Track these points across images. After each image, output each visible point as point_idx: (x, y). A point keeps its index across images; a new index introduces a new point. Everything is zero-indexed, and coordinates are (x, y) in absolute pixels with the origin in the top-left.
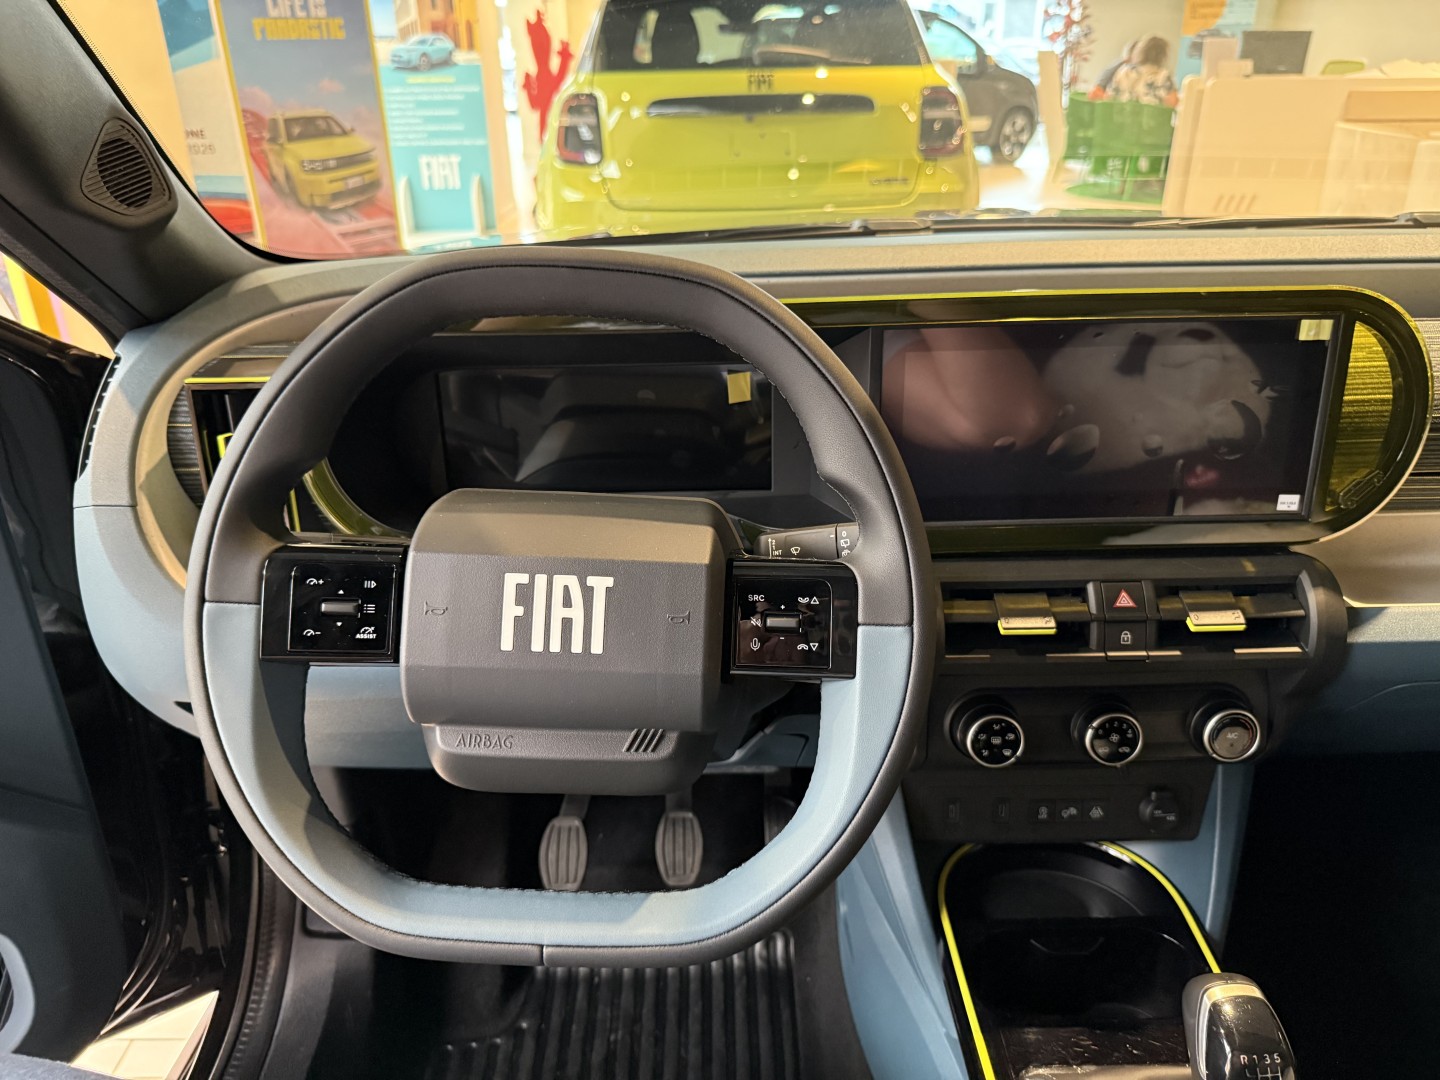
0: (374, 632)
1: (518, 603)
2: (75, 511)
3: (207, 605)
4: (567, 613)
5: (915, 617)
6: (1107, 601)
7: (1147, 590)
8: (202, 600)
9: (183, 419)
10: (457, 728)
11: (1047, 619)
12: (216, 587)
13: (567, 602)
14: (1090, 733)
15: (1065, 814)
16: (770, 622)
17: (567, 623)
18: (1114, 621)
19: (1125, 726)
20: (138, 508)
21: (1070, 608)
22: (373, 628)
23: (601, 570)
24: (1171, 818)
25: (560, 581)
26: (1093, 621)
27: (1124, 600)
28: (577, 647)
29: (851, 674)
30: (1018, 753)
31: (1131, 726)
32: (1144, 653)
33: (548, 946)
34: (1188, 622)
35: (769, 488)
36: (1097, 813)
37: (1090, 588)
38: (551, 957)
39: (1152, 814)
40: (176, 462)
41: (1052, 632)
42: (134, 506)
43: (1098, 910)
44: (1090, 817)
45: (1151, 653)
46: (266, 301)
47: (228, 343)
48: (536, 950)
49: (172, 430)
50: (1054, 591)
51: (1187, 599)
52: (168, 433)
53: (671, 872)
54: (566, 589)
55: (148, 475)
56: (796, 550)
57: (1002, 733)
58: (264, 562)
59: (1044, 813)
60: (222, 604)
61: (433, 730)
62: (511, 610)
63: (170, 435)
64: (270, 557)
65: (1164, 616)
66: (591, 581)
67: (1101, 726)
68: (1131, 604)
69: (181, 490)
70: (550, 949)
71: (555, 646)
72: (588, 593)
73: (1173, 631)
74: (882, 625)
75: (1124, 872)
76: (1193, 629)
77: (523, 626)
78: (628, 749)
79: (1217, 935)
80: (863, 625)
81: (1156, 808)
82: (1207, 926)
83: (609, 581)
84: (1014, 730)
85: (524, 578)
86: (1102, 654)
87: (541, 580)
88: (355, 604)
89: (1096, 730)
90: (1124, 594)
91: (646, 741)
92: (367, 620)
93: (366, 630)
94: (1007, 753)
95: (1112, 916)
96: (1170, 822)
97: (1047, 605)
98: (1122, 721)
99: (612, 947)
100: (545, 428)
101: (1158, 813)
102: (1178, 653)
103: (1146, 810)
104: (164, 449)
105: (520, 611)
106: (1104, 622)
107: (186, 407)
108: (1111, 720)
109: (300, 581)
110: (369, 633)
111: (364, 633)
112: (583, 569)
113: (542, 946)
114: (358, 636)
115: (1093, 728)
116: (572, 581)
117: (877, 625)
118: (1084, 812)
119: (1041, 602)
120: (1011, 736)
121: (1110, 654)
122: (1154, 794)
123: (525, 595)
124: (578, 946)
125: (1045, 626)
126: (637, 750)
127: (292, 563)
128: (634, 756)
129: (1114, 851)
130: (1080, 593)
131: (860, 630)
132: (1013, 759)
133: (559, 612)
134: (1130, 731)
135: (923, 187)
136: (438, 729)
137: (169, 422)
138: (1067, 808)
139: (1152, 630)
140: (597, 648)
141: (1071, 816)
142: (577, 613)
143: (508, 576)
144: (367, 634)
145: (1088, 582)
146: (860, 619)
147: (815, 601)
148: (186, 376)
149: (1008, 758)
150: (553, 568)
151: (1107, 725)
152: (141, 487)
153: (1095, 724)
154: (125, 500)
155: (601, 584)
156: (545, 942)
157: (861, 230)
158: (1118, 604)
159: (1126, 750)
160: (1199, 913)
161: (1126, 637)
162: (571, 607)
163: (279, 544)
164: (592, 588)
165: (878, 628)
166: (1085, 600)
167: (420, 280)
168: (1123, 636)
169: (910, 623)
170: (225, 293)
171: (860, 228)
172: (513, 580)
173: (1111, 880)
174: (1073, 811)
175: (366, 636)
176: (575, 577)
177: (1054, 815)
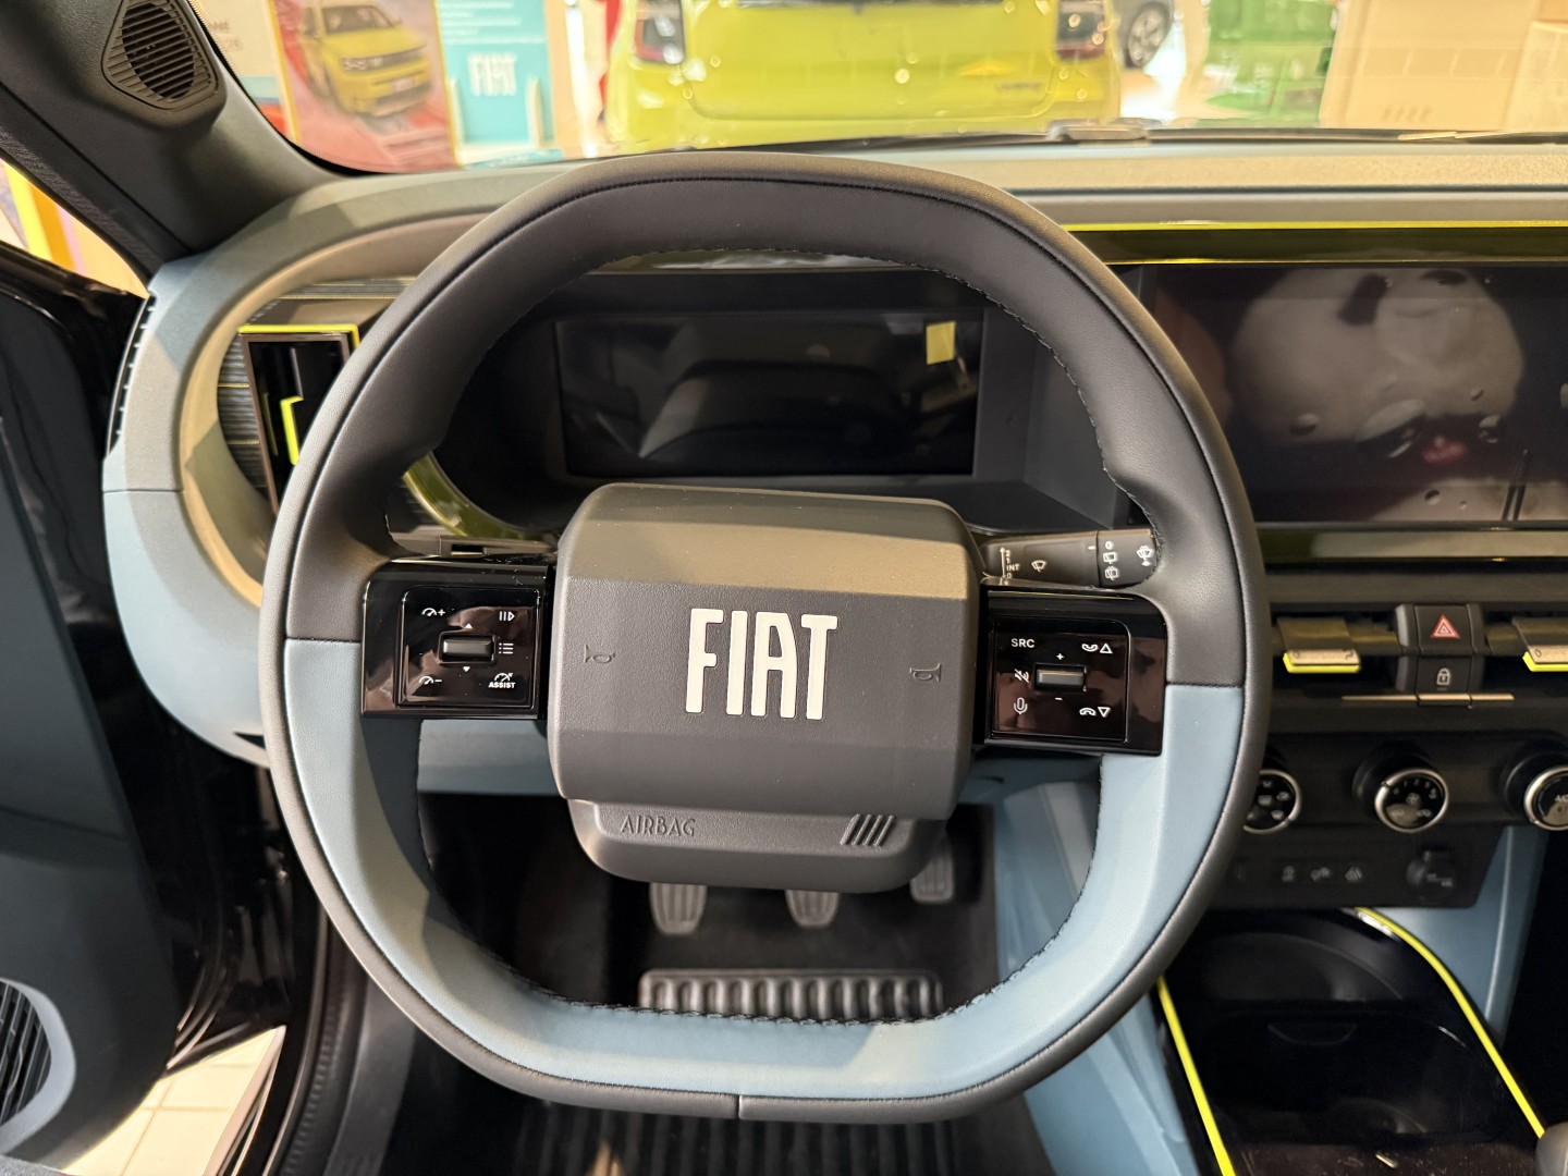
0: (512, 680)
1: (708, 650)
2: (106, 497)
3: (289, 643)
4: (775, 663)
5: (1249, 674)
6: (1423, 630)
7: (1473, 615)
8: (282, 637)
9: (237, 378)
10: (622, 808)
11: (1348, 653)
12: (299, 621)
13: (775, 650)
14: (1382, 793)
15: (1316, 876)
16: (1044, 676)
17: (775, 678)
18: (1429, 656)
19: (1428, 784)
20: (184, 492)
21: (1373, 637)
22: (511, 675)
23: (820, 602)
24: (1447, 883)
25: (765, 620)
26: (1403, 655)
27: (1445, 629)
28: (788, 710)
29: (1154, 749)
30: (1292, 815)
31: (1435, 784)
32: (1466, 697)
33: (745, 1096)
34: (1527, 658)
35: (968, 471)
36: (1354, 875)
37: (1401, 613)
38: (748, 1110)
39: (1424, 879)
40: (229, 433)
41: (1354, 669)
42: (178, 490)
43: (1343, 991)
44: (1345, 879)
45: (1475, 697)
46: (336, 227)
47: (290, 280)
48: (730, 1102)
49: (222, 392)
50: (1353, 615)
51: (1523, 628)
52: (219, 395)
53: (803, 910)
54: (774, 631)
55: (196, 450)
56: (1040, 565)
57: (1273, 792)
58: (364, 585)
59: (1289, 874)
60: (309, 642)
61: (591, 809)
62: (700, 660)
63: (221, 399)
64: (374, 578)
65: (1494, 650)
66: (807, 621)
67: (1398, 785)
68: (1453, 634)
69: (235, 468)
70: (748, 1101)
71: (758, 709)
72: (803, 637)
73: (1505, 670)
74: (1200, 685)
75: (1384, 948)
76: (1532, 667)
77: (716, 680)
78: (849, 842)
79: (1499, 1026)
80: (1174, 684)
81: (1431, 872)
82: (1487, 1014)
83: (832, 622)
84: (1285, 786)
85: (717, 616)
86: (1413, 698)
87: (740, 619)
88: (488, 643)
89: (1391, 788)
90: (1444, 621)
91: (872, 831)
92: (503, 664)
93: (501, 677)
94: (1277, 816)
95: (1364, 999)
96: (1446, 888)
97: (1346, 634)
98: (1424, 779)
99: (830, 1099)
100: (669, 390)
101: (1432, 877)
102: (1509, 697)
103: (1417, 873)
104: (214, 416)
105: (711, 660)
106: (1417, 657)
107: (241, 361)
108: (1410, 779)
109: (414, 609)
110: (506, 681)
111: (499, 680)
112: (797, 603)
113: (737, 1097)
114: (491, 685)
115: (1388, 786)
116: (782, 621)
117: (1194, 684)
118: (1339, 875)
119: (1337, 629)
120: (1284, 796)
121: (1424, 697)
122: (1427, 855)
123: (718, 638)
124: (785, 1098)
125: (1345, 662)
126: (860, 843)
127: (398, 589)
128: (855, 851)
129: (1369, 917)
130: (1385, 617)
131: (1169, 690)
132: (1283, 824)
133: (763, 663)
134: (1434, 791)
135: (1058, 94)
136: (596, 808)
137: (220, 381)
138: (1318, 868)
139: (1477, 668)
140: (815, 711)
141: (1324, 879)
142: (787, 663)
143: (694, 612)
144: (503, 682)
145: (1398, 604)
146: (1170, 676)
147: (1106, 649)
148: (238, 323)
149: (1278, 822)
150: (756, 601)
151: (1405, 784)
152: (187, 466)
153: (1390, 782)
154: (168, 483)
155: (820, 625)
156: (742, 1092)
157: (1059, 140)
158: (1436, 634)
159: (1427, 813)
160: (1477, 1001)
161: (1445, 676)
162: (779, 655)
163: (383, 560)
164: (810, 629)
165: (1195, 688)
166: (1393, 628)
167: (572, 199)
168: (1440, 675)
169: (1242, 684)
170: (284, 216)
171: (1059, 136)
172: (701, 618)
173: (1366, 955)
174: (1325, 872)
175: (501, 685)
176: (785, 615)
177: (1302, 876)
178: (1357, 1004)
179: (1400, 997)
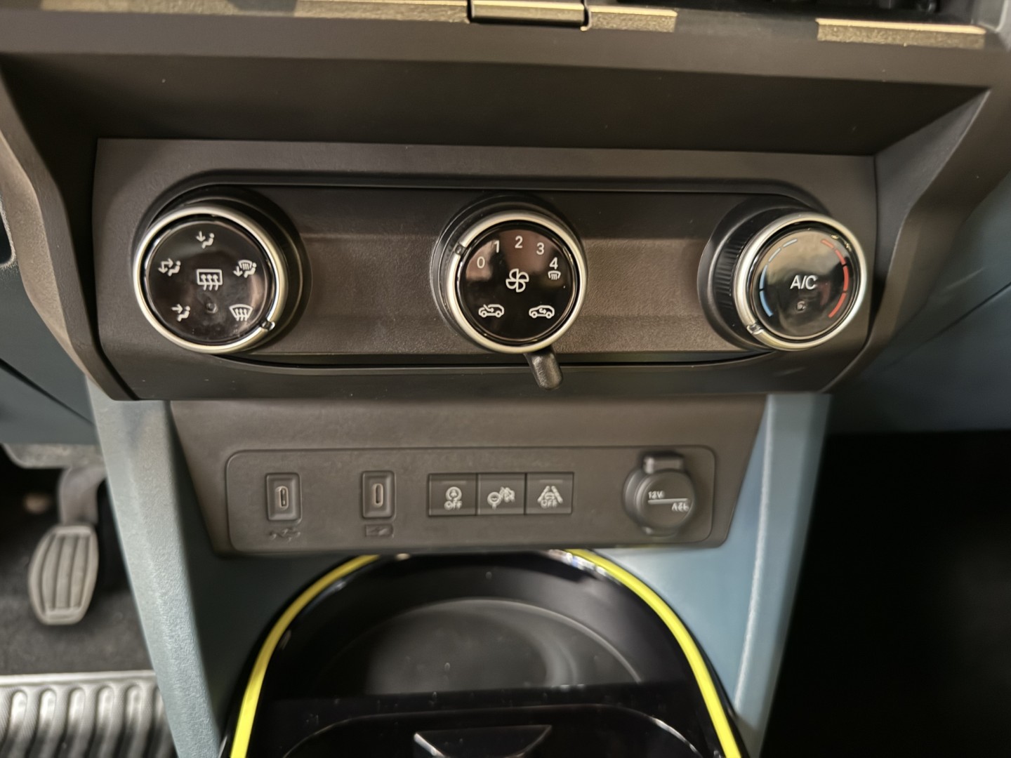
24: (681, 506)
39: (645, 498)
59: (454, 498)
81: (654, 488)
95: (581, 686)
96: (678, 513)
101: (657, 497)
103: (637, 490)
118: (528, 497)
122: (650, 463)
138: (498, 488)
141: (503, 504)
174: (507, 494)
177: (473, 501)
178: (573, 694)
179: (637, 679)
